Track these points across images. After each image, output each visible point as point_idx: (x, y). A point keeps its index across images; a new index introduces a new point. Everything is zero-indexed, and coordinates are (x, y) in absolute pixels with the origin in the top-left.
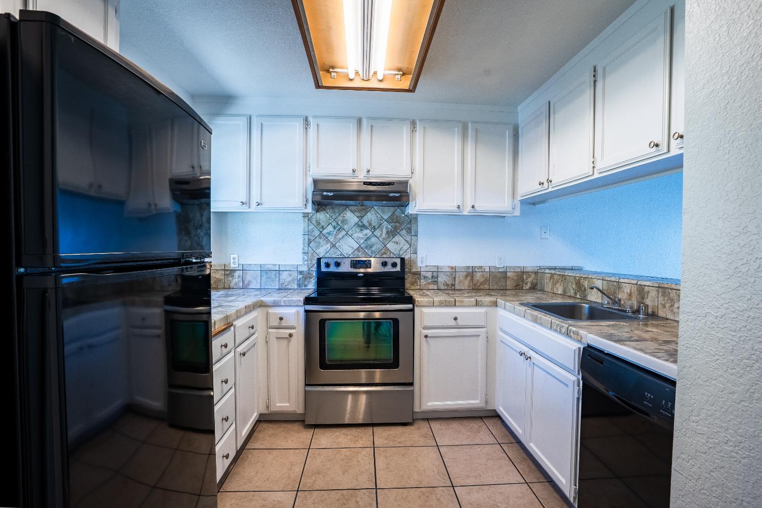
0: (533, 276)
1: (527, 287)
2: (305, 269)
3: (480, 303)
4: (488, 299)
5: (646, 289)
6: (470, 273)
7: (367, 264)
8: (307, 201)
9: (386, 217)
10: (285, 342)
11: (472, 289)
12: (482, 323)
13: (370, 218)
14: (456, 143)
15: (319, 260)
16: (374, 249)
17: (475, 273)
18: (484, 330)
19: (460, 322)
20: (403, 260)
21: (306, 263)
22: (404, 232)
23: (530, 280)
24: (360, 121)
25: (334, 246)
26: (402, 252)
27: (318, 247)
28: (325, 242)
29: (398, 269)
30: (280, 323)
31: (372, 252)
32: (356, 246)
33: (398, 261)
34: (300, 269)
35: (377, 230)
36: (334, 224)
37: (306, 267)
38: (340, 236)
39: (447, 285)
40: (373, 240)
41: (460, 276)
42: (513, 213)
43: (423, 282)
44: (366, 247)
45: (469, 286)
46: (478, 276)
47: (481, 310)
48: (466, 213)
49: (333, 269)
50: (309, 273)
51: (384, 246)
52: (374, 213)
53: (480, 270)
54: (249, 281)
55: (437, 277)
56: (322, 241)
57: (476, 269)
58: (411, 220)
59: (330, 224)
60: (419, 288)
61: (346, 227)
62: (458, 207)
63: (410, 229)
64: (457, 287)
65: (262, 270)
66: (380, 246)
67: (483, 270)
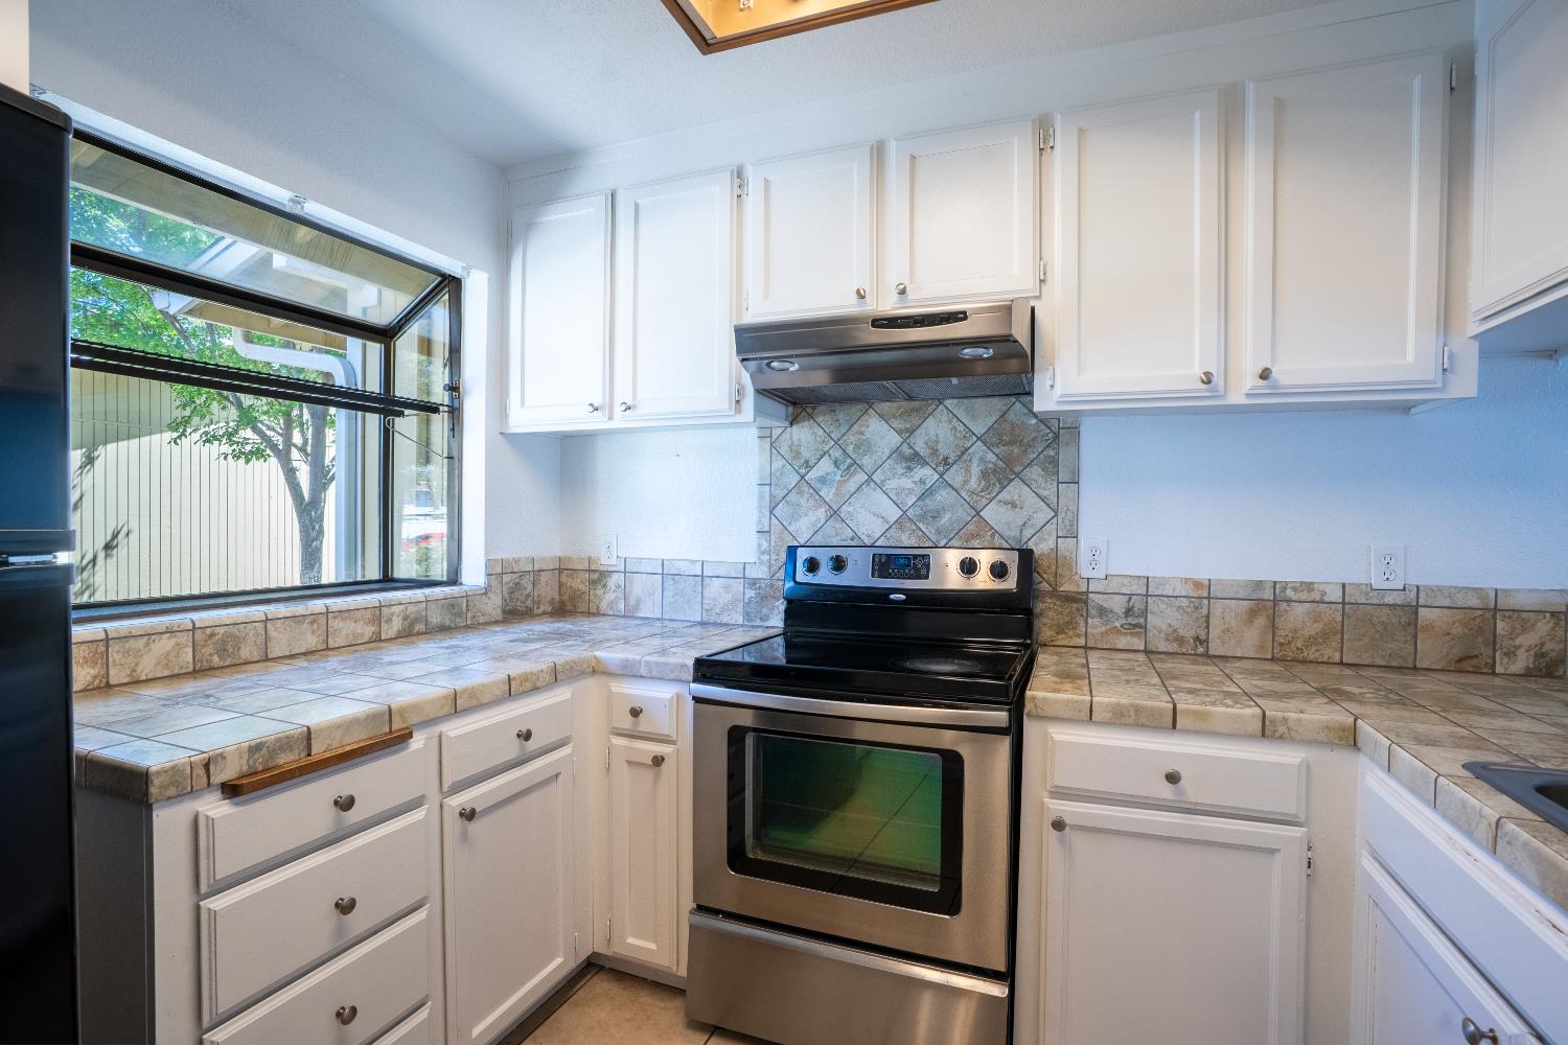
1: (1512, 668)
2: (760, 572)
3: (1282, 729)
4: (1319, 714)
6: (1267, 604)
7: (916, 565)
8: (740, 391)
9: (979, 429)
10: (649, 774)
11: (1272, 659)
12: (1289, 807)
13: (932, 433)
14: (1199, 161)
15: (792, 551)
16: (945, 520)
17: (1283, 606)
18: (1296, 832)
19: (1192, 790)
20: (1026, 557)
21: (766, 558)
22: (1035, 473)
23: (1527, 642)
24: (878, 152)
25: (834, 514)
26: (1028, 533)
27: (794, 517)
28: (812, 502)
29: (1010, 583)
30: (632, 723)
31: (939, 532)
32: (894, 514)
33: (1012, 561)
34: (752, 573)
35: (955, 467)
36: (837, 453)
37: (765, 569)
38: (852, 485)
39: (1181, 640)
40: (943, 496)
41: (1225, 615)
42: (1443, 389)
43: (1096, 625)
44: (922, 517)
45: (1262, 647)
46: (1296, 616)
47: (1288, 756)
48: (1237, 397)
49: (824, 576)
50: (772, 586)
51: (973, 513)
52: (944, 418)
53: (1304, 596)
54: (638, 601)
55: (1145, 613)
56: (803, 501)
57: (1290, 593)
58: (1057, 436)
59: (825, 453)
60: (1082, 642)
61: (867, 462)
62: (1208, 379)
63: (1054, 462)
64: (1216, 648)
65: (667, 575)
66: (963, 514)
67: (1316, 596)
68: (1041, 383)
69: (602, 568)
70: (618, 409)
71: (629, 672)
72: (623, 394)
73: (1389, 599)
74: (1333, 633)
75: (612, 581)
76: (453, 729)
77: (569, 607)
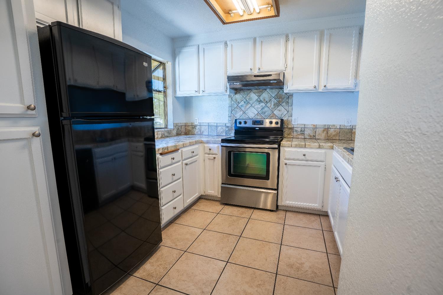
3: (322, 147)
4: (328, 145)
6: (327, 129)
7: (261, 122)
8: (227, 88)
9: (274, 95)
10: (213, 161)
11: (327, 139)
12: (322, 159)
13: (264, 96)
14: (315, 45)
15: (236, 120)
16: (266, 114)
17: (330, 129)
18: (323, 163)
19: (307, 157)
20: (282, 121)
21: (230, 122)
22: (284, 104)
24: (255, 40)
25: (244, 113)
26: (282, 116)
27: (236, 113)
28: (240, 111)
29: (279, 126)
30: (210, 152)
31: (265, 116)
32: (256, 112)
33: (279, 121)
34: (227, 125)
35: (268, 103)
36: (245, 100)
37: (230, 124)
38: (248, 107)
39: (310, 136)
40: (266, 109)
41: (319, 131)
42: (355, 89)
43: (295, 134)
44: (262, 113)
45: (325, 137)
46: (332, 131)
47: (323, 151)
48: (320, 90)
49: (243, 125)
50: (231, 128)
51: (272, 112)
52: (267, 93)
53: (333, 127)
54: (203, 131)
55: (304, 131)
56: (238, 110)
57: (331, 127)
58: (289, 97)
59: (242, 100)
60: (292, 137)
61: (251, 102)
62: (315, 87)
63: (288, 102)
64: (317, 137)
65: (209, 125)
66: (270, 112)
67: (335, 127)
68: (285, 87)
69: (195, 125)
70: (201, 92)
71: (208, 142)
72: (202, 88)
73: (348, 128)
74: (338, 134)
75: (197, 127)
76: (184, 149)
77: (188, 133)
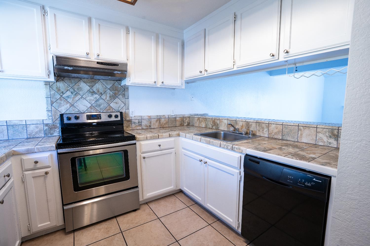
0: (188, 119)
1: (186, 125)
2: (50, 122)
3: (172, 135)
4: (174, 133)
5: (250, 123)
6: (159, 119)
7: (98, 116)
8: (49, 72)
9: (109, 87)
10: (42, 179)
11: (160, 128)
12: (173, 146)
13: (98, 87)
14: (153, 45)
15: (62, 116)
16: (102, 107)
17: (161, 119)
18: (174, 149)
19: (162, 147)
20: (121, 113)
21: (51, 118)
22: (121, 96)
23: (187, 121)
24: (90, 19)
26: (120, 109)
27: (60, 106)
28: (65, 103)
29: (119, 119)
30: (35, 166)
31: (100, 109)
32: (89, 105)
33: (119, 114)
34: (45, 122)
35: (103, 95)
36: (72, 90)
37: (51, 121)
38: (77, 98)
39: (147, 126)
40: (101, 101)
41: (153, 121)
42: (181, 87)
43: (133, 125)
44: (96, 106)
45: (158, 126)
46: (163, 120)
47: (172, 139)
48: (158, 86)
49: (73, 121)
50: (53, 125)
51: (108, 105)
52: (100, 84)
53: (163, 117)
55: (141, 122)
56: (62, 102)
58: (125, 89)
59: (68, 90)
60: (131, 129)
61: (81, 93)
62: (155, 82)
63: (124, 94)
64: (152, 127)
66: (106, 105)
67: (165, 117)
68: (128, 80)
73: (173, 117)
74: (167, 123)
